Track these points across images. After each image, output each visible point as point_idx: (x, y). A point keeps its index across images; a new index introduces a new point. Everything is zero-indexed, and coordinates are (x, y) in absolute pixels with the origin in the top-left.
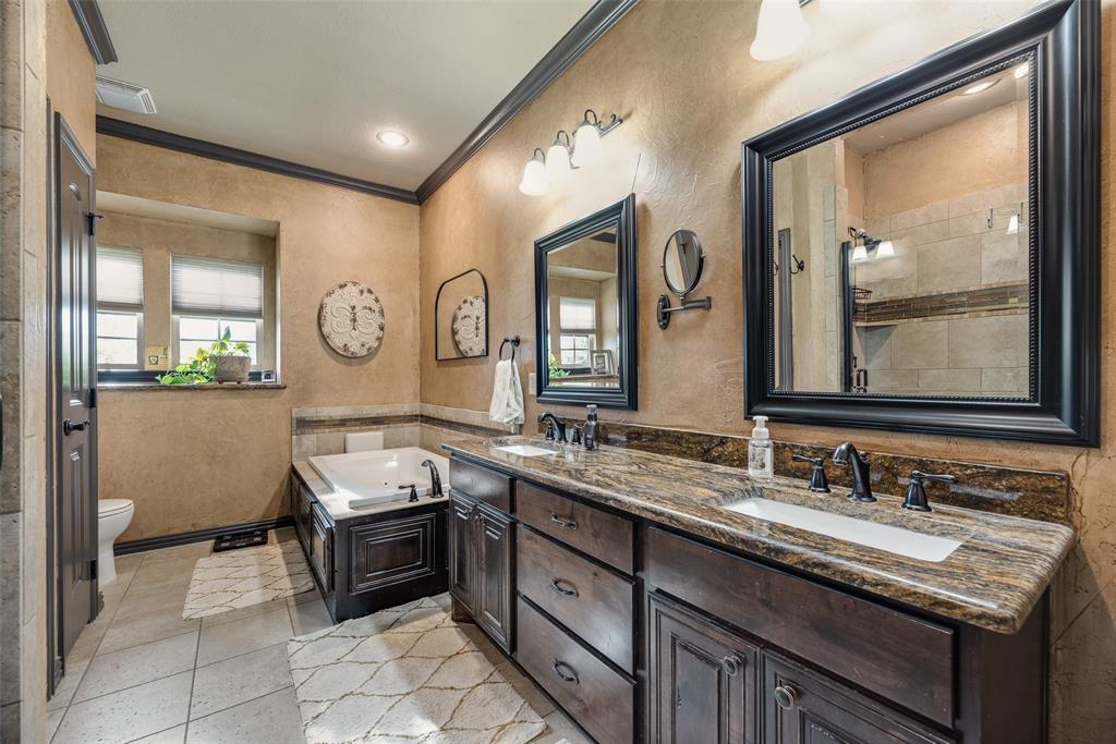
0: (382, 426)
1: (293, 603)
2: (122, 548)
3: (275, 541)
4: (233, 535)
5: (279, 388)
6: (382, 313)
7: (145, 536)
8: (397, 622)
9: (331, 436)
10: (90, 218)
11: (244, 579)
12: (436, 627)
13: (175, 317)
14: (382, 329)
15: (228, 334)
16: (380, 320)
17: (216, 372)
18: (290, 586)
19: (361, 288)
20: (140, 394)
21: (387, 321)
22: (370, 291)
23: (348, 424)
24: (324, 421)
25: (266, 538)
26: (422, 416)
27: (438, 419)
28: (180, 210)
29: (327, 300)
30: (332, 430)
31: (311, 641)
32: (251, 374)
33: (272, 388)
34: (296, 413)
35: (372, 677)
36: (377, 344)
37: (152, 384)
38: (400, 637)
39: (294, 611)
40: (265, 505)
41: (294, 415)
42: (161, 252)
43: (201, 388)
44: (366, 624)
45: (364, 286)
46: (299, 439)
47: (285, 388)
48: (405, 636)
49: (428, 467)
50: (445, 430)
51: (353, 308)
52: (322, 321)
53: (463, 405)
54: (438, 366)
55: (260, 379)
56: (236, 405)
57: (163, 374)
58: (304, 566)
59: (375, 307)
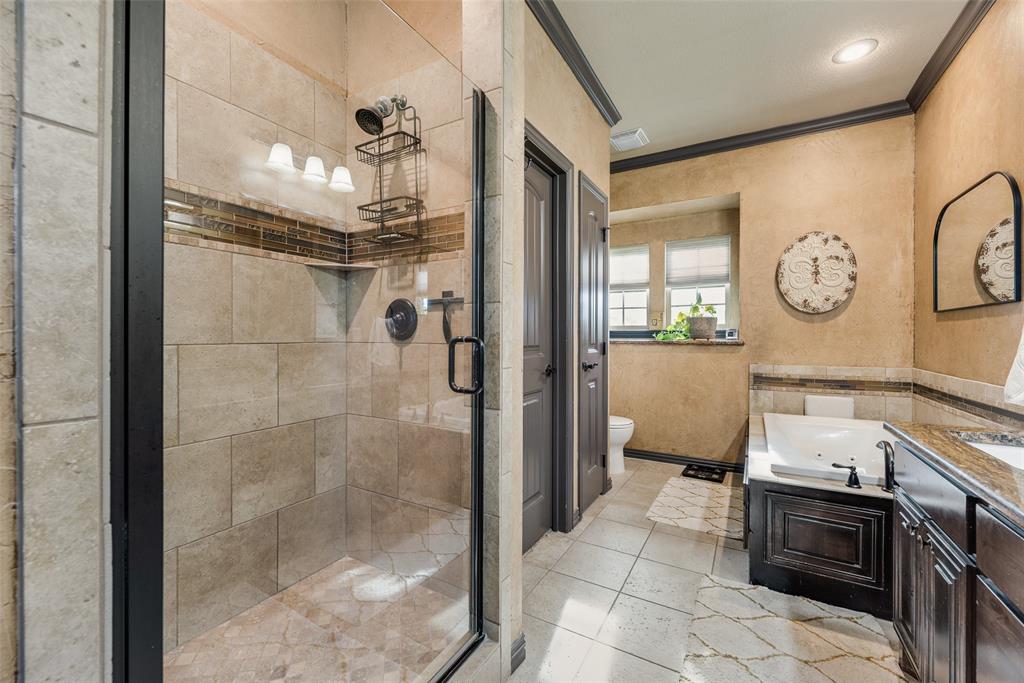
0: (853, 392)
1: (721, 543)
2: (629, 452)
3: (730, 483)
4: (700, 467)
5: (738, 344)
6: (853, 260)
7: (645, 449)
8: (816, 620)
9: (789, 395)
10: (604, 231)
11: (694, 505)
12: (868, 659)
13: (667, 289)
14: (853, 278)
15: (699, 299)
16: (850, 269)
17: (690, 330)
18: (724, 527)
19: (825, 236)
20: (642, 347)
21: (861, 269)
22: (837, 238)
23: (808, 384)
24: (781, 379)
25: (723, 478)
26: (915, 385)
27: (937, 392)
28: (669, 207)
29: (786, 257)
30: (790, 388)
31: (721, 586)
32: (717, 332)
33: (732, 345)
34: (753, 369)
35: (763, 659)
36: (846, 296)
37: (652, 340)
38: (813, 638)
39: (720, 551)
40: (726, 448)
41: (751, 371)
42: (660, 242)
43: (678, 344)
44: (780, 601)
45: (829, 234)
46: (756, 394)
47: (743, 344)
48: (819, 642)
49: (882, 452)
50: (947, 407)
51: (815, 260)
52: (779, 279)
53: (976, 375)
54: (938, 320)
55: (724, 337)
56: (703, 357)
57: (658, 332)
58: (741, 515)
59: (845, 254)
